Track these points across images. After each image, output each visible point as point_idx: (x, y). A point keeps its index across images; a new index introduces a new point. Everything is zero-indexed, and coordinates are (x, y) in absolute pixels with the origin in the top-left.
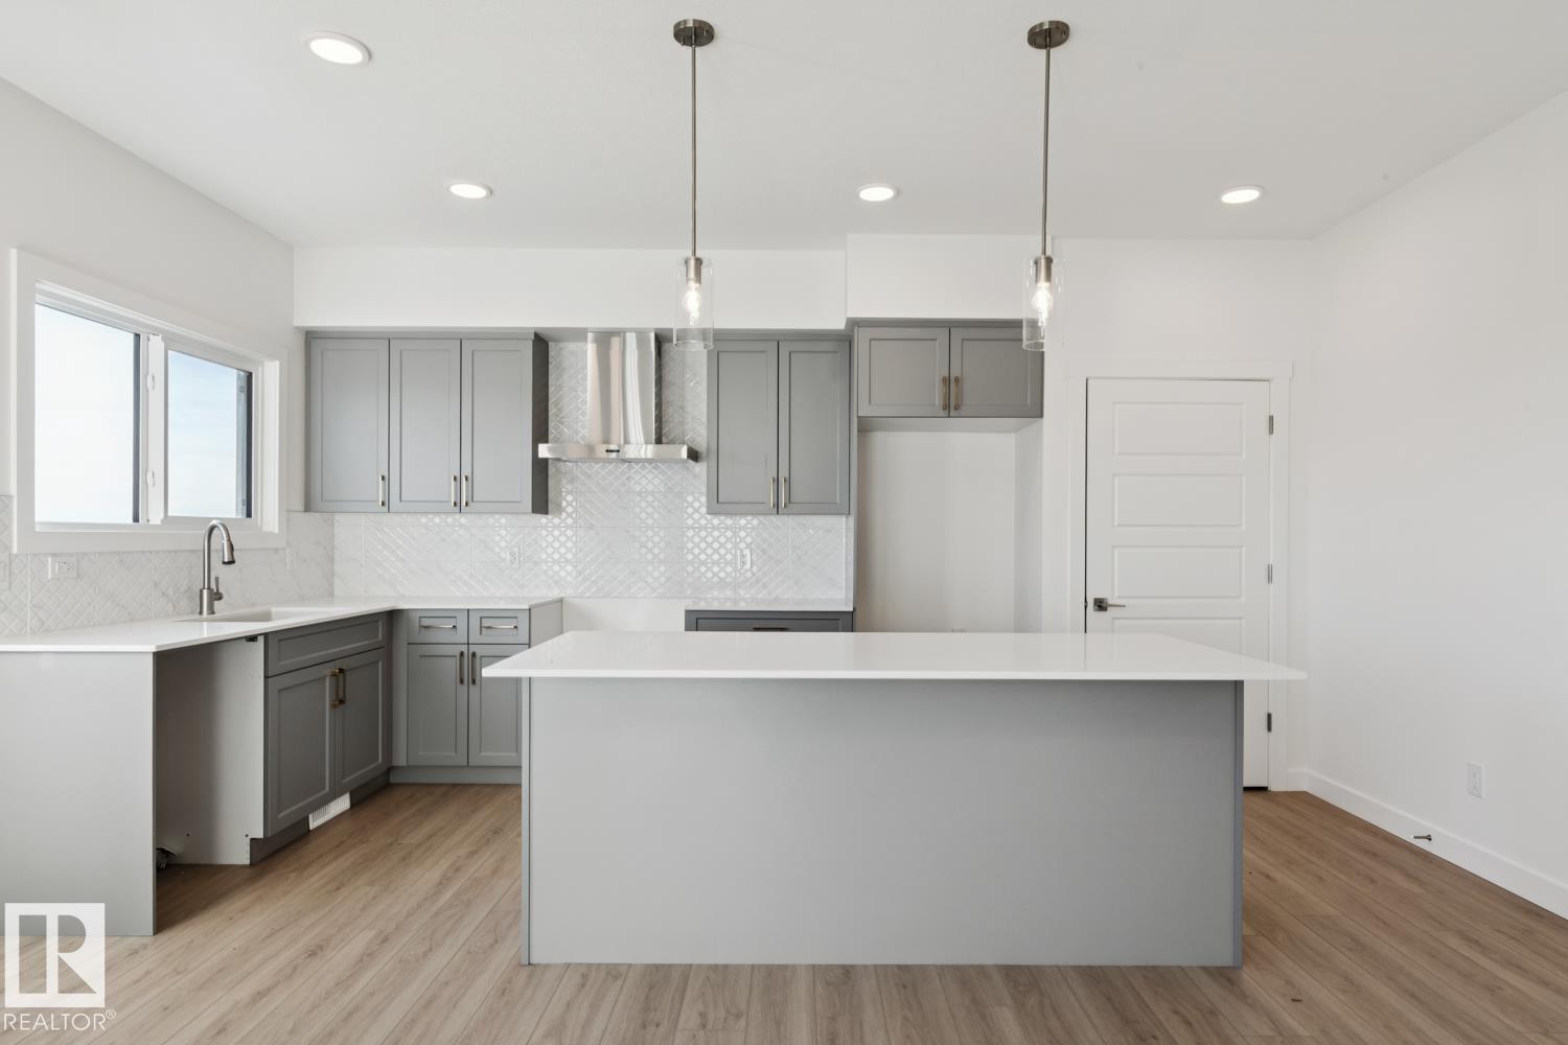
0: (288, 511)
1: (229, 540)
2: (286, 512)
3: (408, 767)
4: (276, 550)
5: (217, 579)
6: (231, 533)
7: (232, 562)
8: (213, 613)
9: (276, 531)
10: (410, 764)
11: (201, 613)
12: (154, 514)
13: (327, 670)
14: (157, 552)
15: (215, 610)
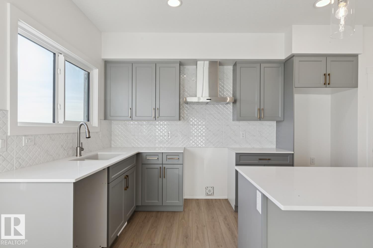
0: (100, 120)
1: (88, 129)
2: (99, 120)
3: (142, 206)
4: (97, 132)
5: (82, 143)
6: (88, 127)
7: (89, 137)
8: (81, 156)
9: (97, 126)
10: (142, 205)
11: (77, 156)
12: (60, 120)
13: (123, 177)
14: (62, 134)
15: (82, 155)
